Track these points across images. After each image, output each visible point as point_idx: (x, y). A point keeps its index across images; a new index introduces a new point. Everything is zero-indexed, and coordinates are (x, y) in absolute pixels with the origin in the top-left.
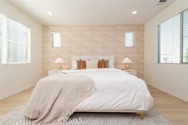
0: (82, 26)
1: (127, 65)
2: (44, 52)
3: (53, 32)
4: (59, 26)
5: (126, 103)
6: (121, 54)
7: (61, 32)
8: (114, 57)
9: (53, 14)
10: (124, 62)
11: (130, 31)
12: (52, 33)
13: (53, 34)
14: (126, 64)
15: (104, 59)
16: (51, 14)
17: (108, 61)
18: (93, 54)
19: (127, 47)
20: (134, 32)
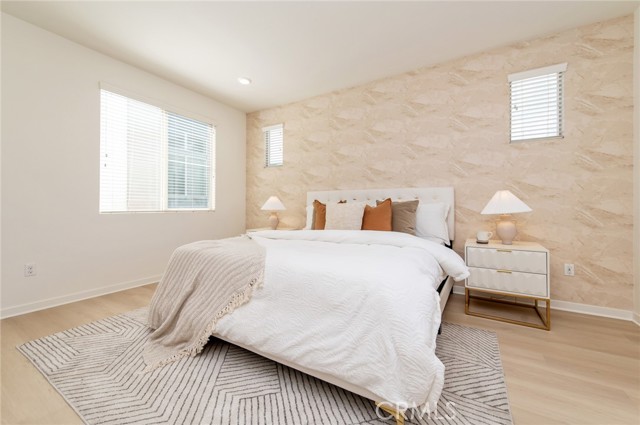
0: (337, 93)
1: (506, 225)
2: (249, 183)
3: (268, 125)
4: (280, 107)
5: (331, 352)
6: (487, 173)
7: (284, 124)
8: (451, 189)
9: (250, 81)
10: (491, 208)
11: (541, 64)
12: (264, 129)
13: (267, 133)
14: (503, 218)
15: (389, 200)
16: (245, 82)
17: (412, 207)
18: (372, 181)
19: (519, 145)
20: (562, 67)
